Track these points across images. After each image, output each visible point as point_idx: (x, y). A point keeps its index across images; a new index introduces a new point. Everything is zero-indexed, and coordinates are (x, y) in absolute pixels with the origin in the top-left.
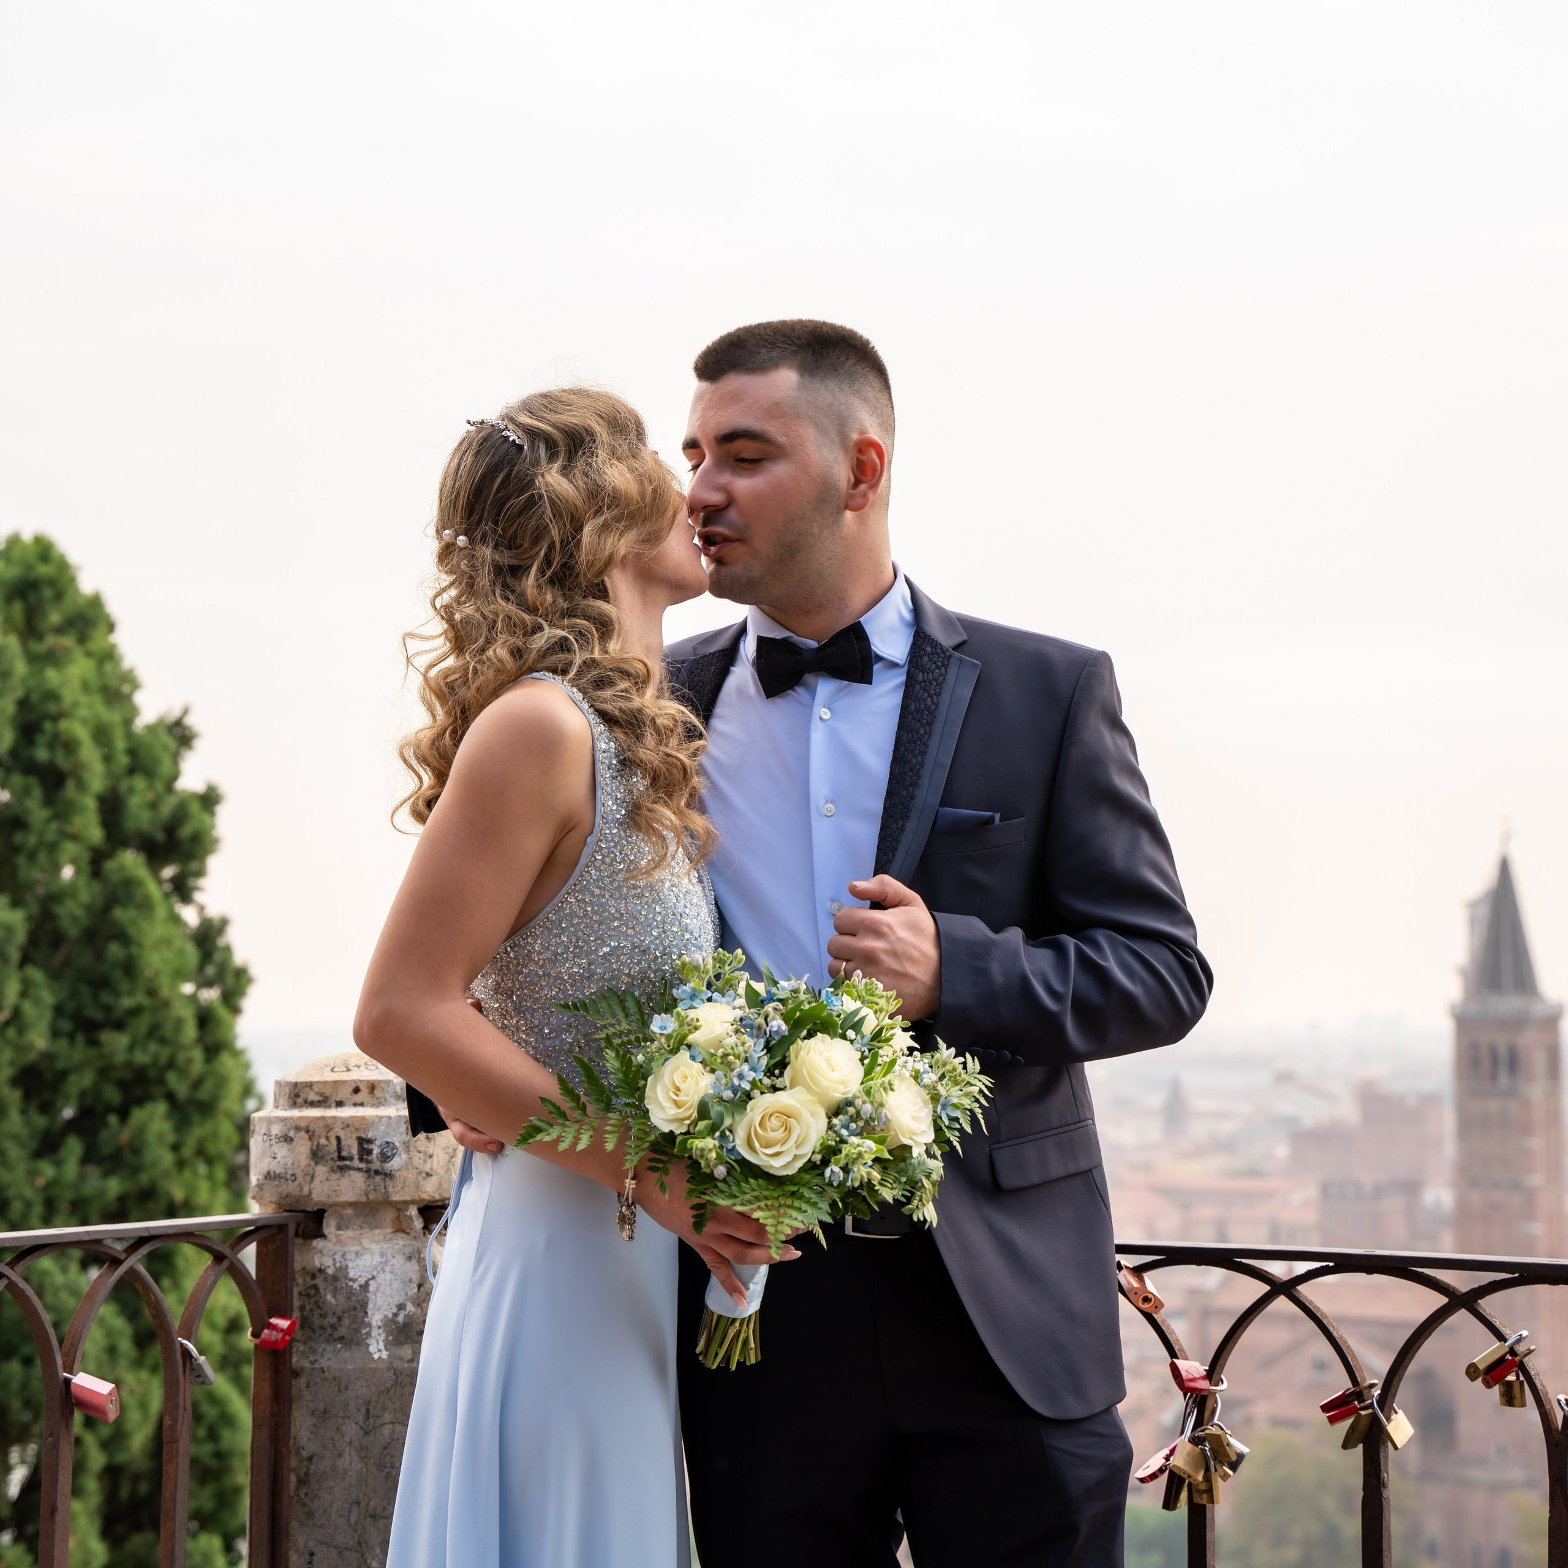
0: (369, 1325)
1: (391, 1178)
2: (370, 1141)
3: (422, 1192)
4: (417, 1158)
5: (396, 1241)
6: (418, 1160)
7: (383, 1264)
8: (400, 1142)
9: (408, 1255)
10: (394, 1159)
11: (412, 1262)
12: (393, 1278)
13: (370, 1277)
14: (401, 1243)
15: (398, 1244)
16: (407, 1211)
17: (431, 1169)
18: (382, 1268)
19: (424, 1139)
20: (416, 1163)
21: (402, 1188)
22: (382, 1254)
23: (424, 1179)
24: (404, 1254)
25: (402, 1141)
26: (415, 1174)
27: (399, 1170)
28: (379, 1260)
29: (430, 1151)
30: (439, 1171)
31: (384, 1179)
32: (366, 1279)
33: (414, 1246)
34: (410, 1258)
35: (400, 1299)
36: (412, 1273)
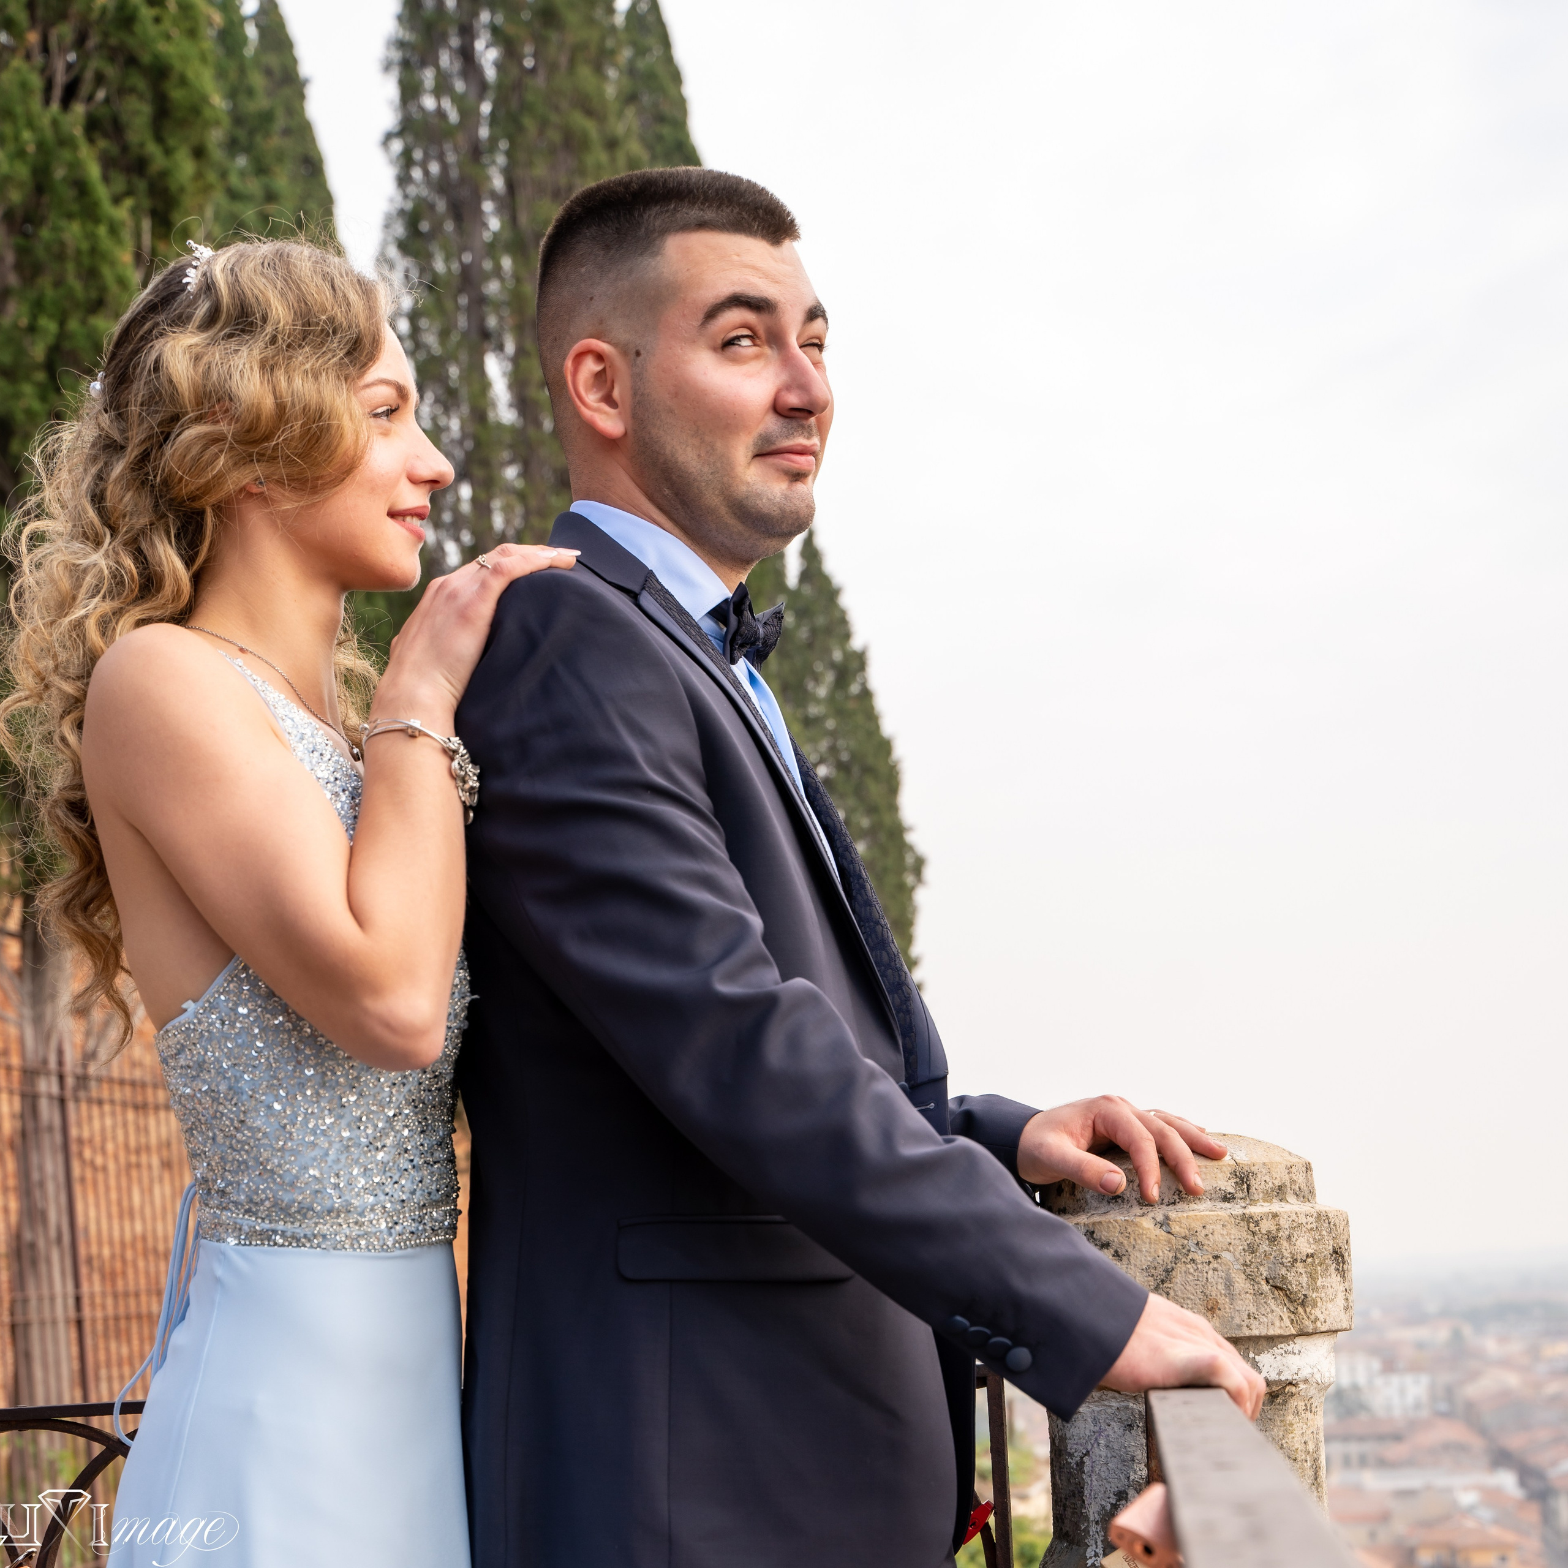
0: (1087, 1519)
5: (1106, 1403)
7: (1097, 1434)
11: (1131, 1432)
12: (1109, 1455)
13: (1084, 1452)
14: (1114, 1404)
15: (1110, 1407)
18: (1096, 1439)
22: (1095, 1421)
24: (1121, 1421)
28: (1092, 1428)
32: (1080, 1454)
33: (1133, 1409)
34: (1130, 1427)
35: (1116, 1485)
36: (1134, 1449)
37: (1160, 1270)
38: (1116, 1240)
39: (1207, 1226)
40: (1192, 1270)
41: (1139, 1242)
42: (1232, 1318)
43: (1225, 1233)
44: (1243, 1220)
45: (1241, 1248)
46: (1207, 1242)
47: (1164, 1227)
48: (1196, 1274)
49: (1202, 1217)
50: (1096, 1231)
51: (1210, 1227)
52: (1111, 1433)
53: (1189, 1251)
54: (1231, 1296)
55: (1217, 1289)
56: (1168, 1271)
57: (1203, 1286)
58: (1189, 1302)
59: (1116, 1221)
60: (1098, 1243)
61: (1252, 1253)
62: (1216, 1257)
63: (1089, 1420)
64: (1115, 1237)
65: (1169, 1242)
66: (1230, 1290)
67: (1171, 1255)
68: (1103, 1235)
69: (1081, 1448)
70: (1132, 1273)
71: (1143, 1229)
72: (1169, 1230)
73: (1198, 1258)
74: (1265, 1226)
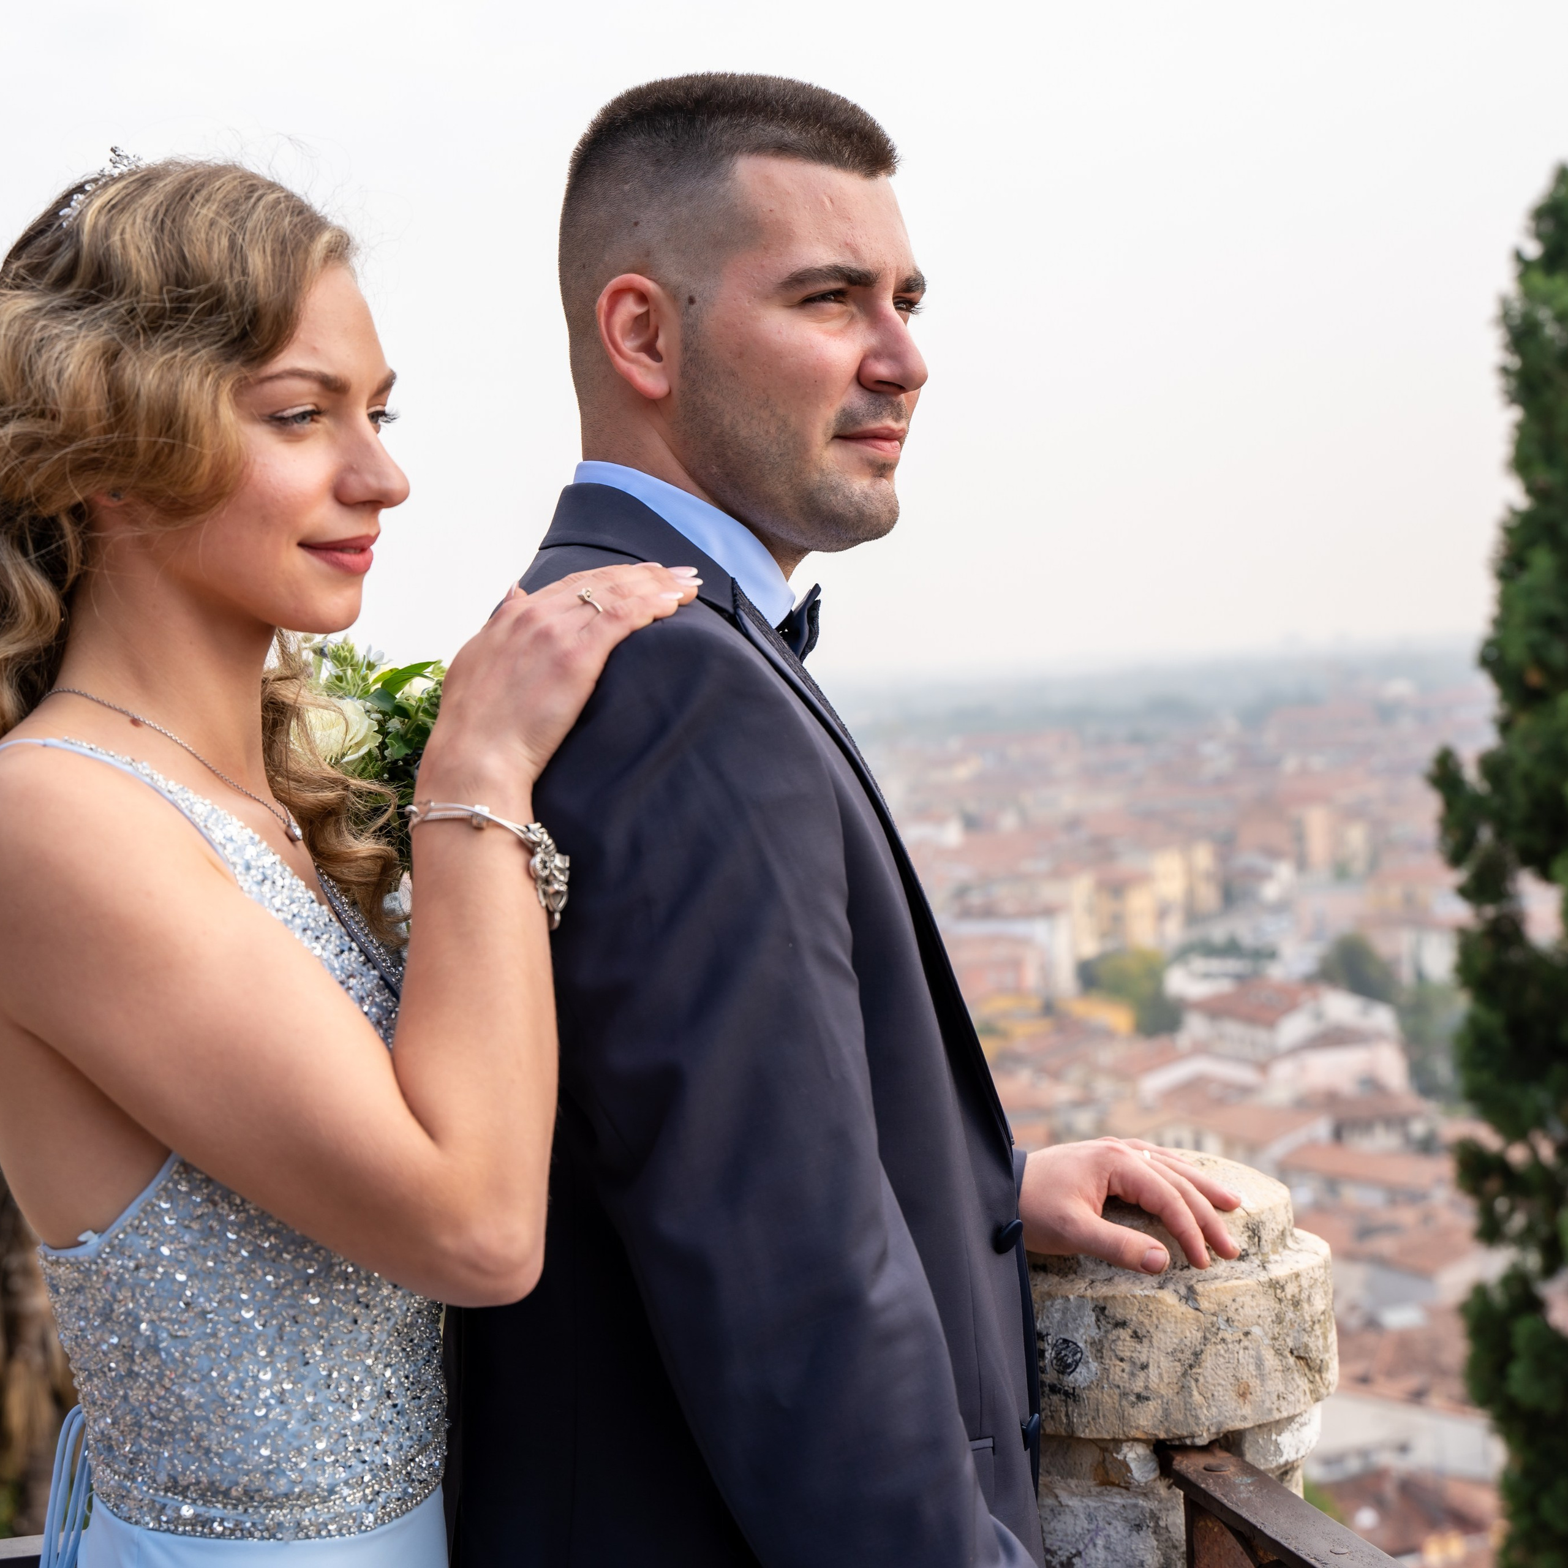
1: (1074, 1401)
2: (1041, 1337)
3: (1131, 1427)
4: (1118, 1369)
5: (1108, 1499)
6: (1119, 1373)
7: (1093, 1533)
8: (1086, 1342)
9: (1133, 1523)
10: (1078, 1370)
11: (1142, 1533)
12: (1110, 1558)
13: (1074, 1551)
14: (1119, 1501)
15: (1114, 1504)
16: (1118, 1453)
17: (1146, 1388)
18: (1092, 1539)
19: (1128, 1338)
20: (1117, 1378)
21: (1093, 1419)
22: (1090, 1518)
23: (1133, 1405)
24: (1126, 1520)
25: (1089, 1340)
26: (1116, 1397)
27: (1089, 1388)
28: (1086, 1526)
29: (1144, 1359)
30: (1163, 1392)
31: (1066, 1402)
32: (1067, 1554)
33: (1143, 1508)
34: (1138, 1527)
36: (1143, 1552)
37: (1188, 1353)
38: (1134, 1318)
39: (1237, 1299)
40: (1222, 1352)
41: (1163, 1321)
42: (1263, 1402)
43: (1254, 1304)
44: (1270, 1287)
45: (1270, 1319)
46: (1237, 1317)
47: (1190, 1302)
48: (1226, 1356)
49: (1232, 1289)
50: (1108, 1307)
51: (1239, 1300)
52: (1112, 1533)
53: (1219, 1329)
54: (1262, 1377)
55: (1248, 1372)
56: (1197, 1355)
57: (1234, 1369)
58: (1220, 1388)
59: (1134, 1297)
60: (1110, 1320)
61: (1280, 1323)
62: (1247, 1334)
63: (1082, 1516)
64: (1132, 1314)
65: (1197, 1320)
66: (1260, 1370)
67: (1200, 1335)
68: (1119, 1313)
69: (1069, 1547)
70: (1155, 1357)
71: (1168, 1306)
72: (1196, 1306)
73: (1228, 1336)
74: (1291, 1289)
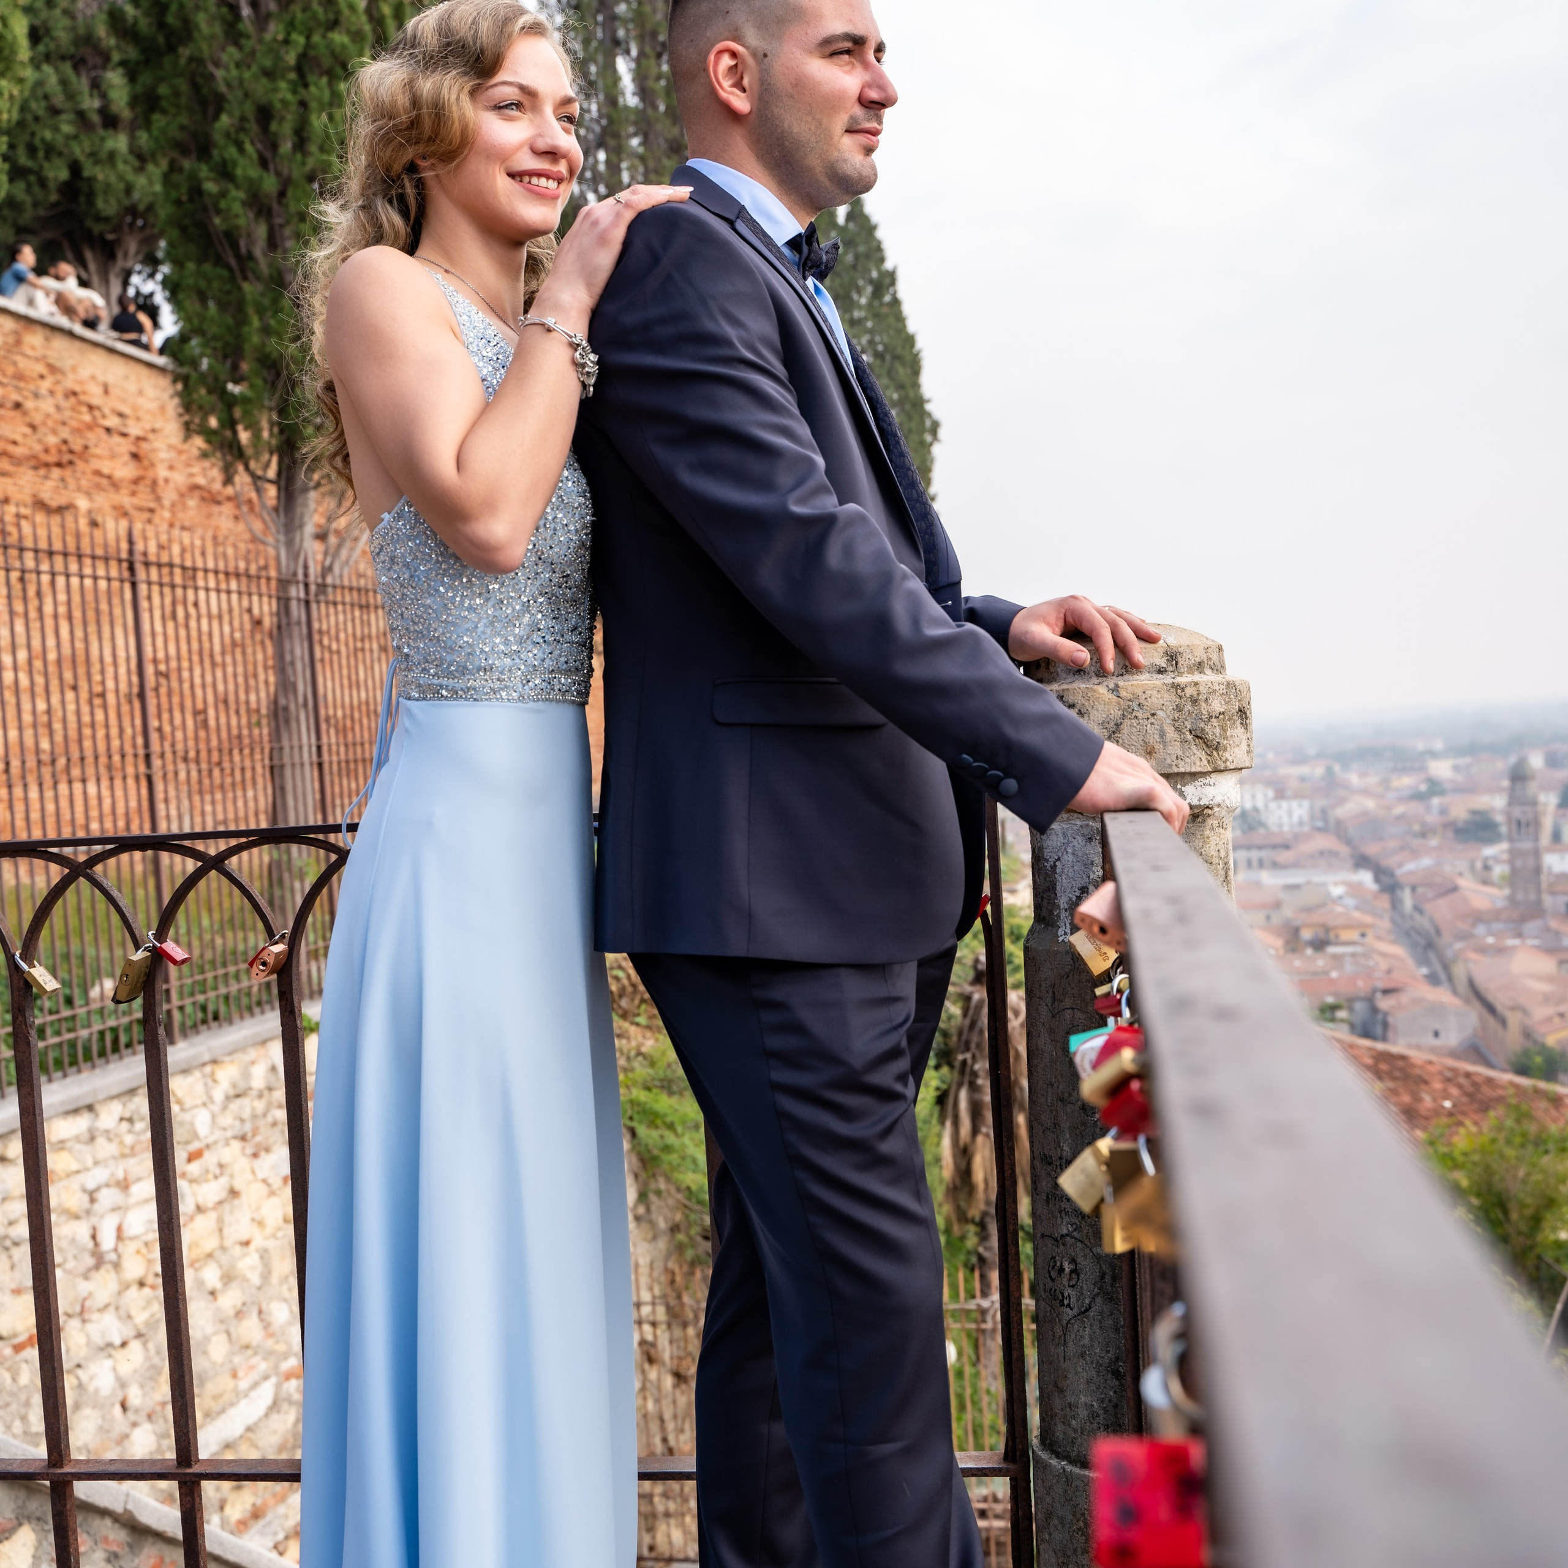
0: (1059, 907)
5: (1073, 822)
7: (1066, 845)
9: (1087, 836)
11: (1093, 844)
12: (1075, 860)
13: (1057, 858)
14: (1078, 823)
15: (1076, 825)
18: (1065, 848)
22: (1064, 835)
24: (1083, 835)
28: (1063, 841)
32: (1054, 860)
33: (1092, 826)
34: (1090, 839)
35: (1080, 882)
36: (1093, 855)
37: (1112, 724)
38: (1079, 701)
39: (1147, 692)
40: (1135, 724)
41: (1096, 703)
42: (1165, 759)
43: (1159, 696)
44: (1172, 687)
45: (1171, 708)
46: (1146, 704)
47: (1115, 693)
48: (1138, 727)
49: (1142, 685)
50: (1065, 695)
52: (1076, 844)
53: (1133, 710)
54: (1164, 743)
55: (1154, 738)
56: (1118, 725)
57: (1144, 736)
59: (1079, 688)
61: (1179, 711)
62: (1153, 715)
63: (1059, 834)
64: (1078, 699)
65: (1119, 703)
66: (1163, 738)
67: (1120, 713)
68: (1070, 699)
69: (1054, 855)
71: (1099, 694)
72: (1118, 694)
73: (1140, 715)
74: (1189, 691)
